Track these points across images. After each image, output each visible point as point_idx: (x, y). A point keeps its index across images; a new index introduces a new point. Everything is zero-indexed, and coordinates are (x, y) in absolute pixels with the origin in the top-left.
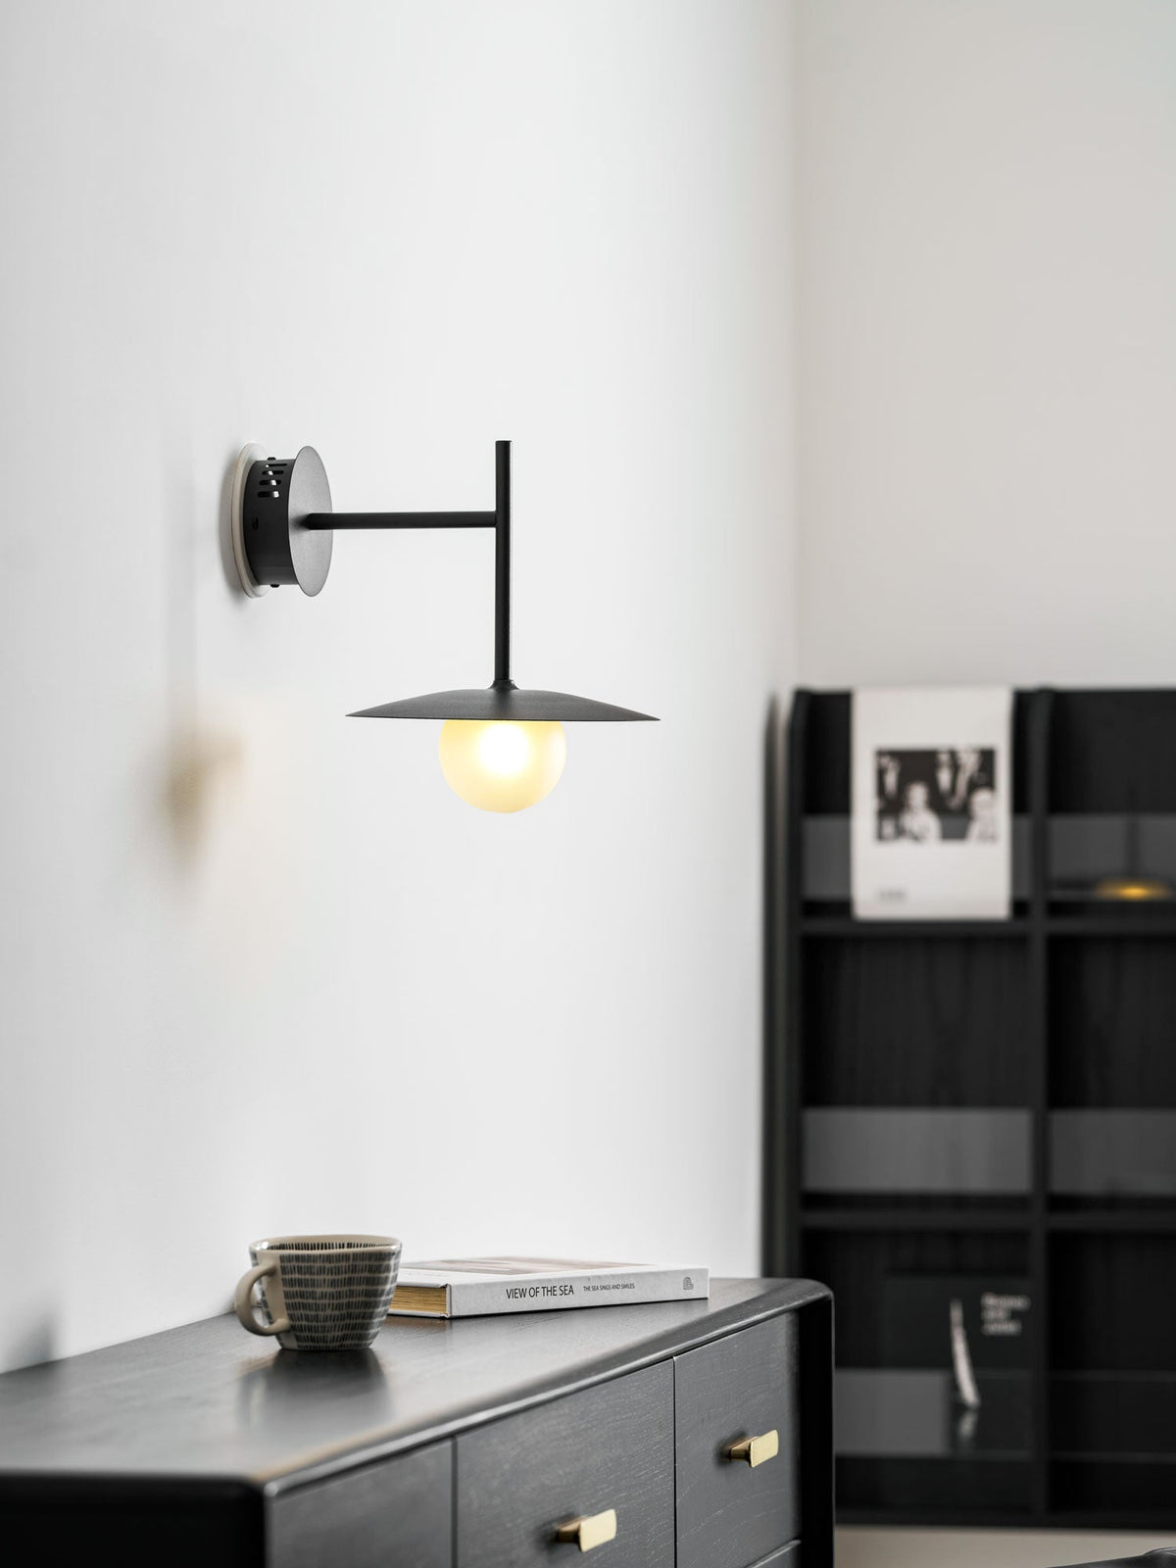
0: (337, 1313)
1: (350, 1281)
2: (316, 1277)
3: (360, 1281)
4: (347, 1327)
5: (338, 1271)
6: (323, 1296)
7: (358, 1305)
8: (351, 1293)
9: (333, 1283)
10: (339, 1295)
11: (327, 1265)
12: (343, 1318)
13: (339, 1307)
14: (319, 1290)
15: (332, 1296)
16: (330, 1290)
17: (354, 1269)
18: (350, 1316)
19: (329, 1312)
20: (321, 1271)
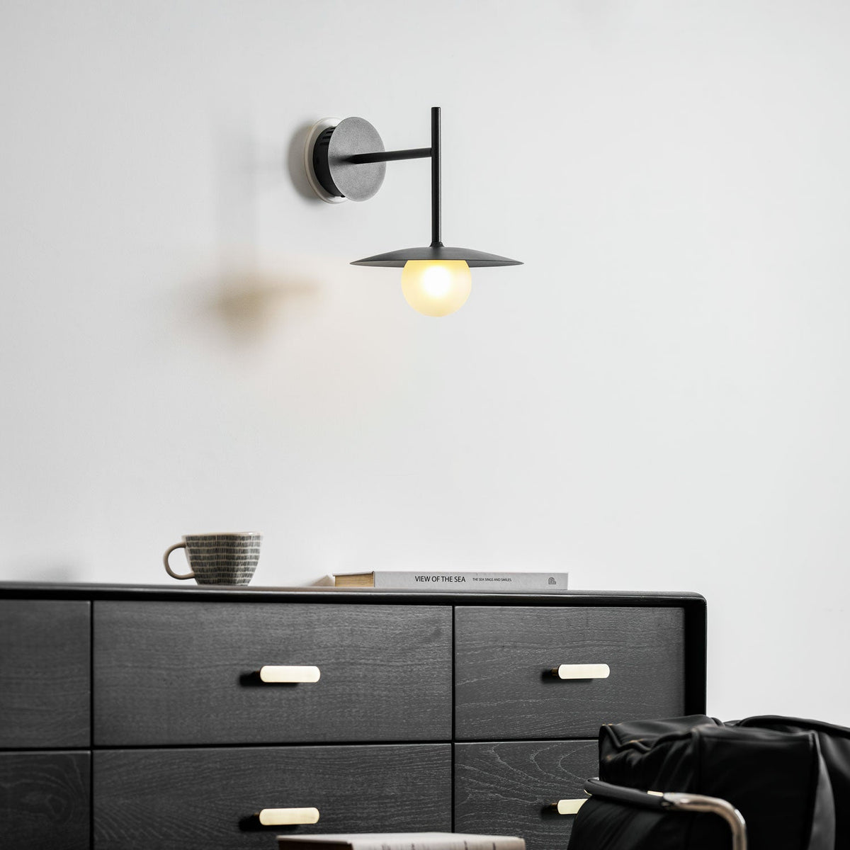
0: (211, 567)
1: (217, 551)
2: (200, 548)
3: (223, 551)
4: (219, 575)
5: (210, 545)
6: (204, 558)
7: (223, 563)
8: (218, 557)
9: (208, 551)
10: (211, 558)
11: (205, 542)
12: (216, 570)
13: (212, 564)
14: (202, 555)
15: (208, 558)
16: (207, 555)
17: (218, 544)
18: (219, 569)
19: (208, 567)
20: (202, 545)
